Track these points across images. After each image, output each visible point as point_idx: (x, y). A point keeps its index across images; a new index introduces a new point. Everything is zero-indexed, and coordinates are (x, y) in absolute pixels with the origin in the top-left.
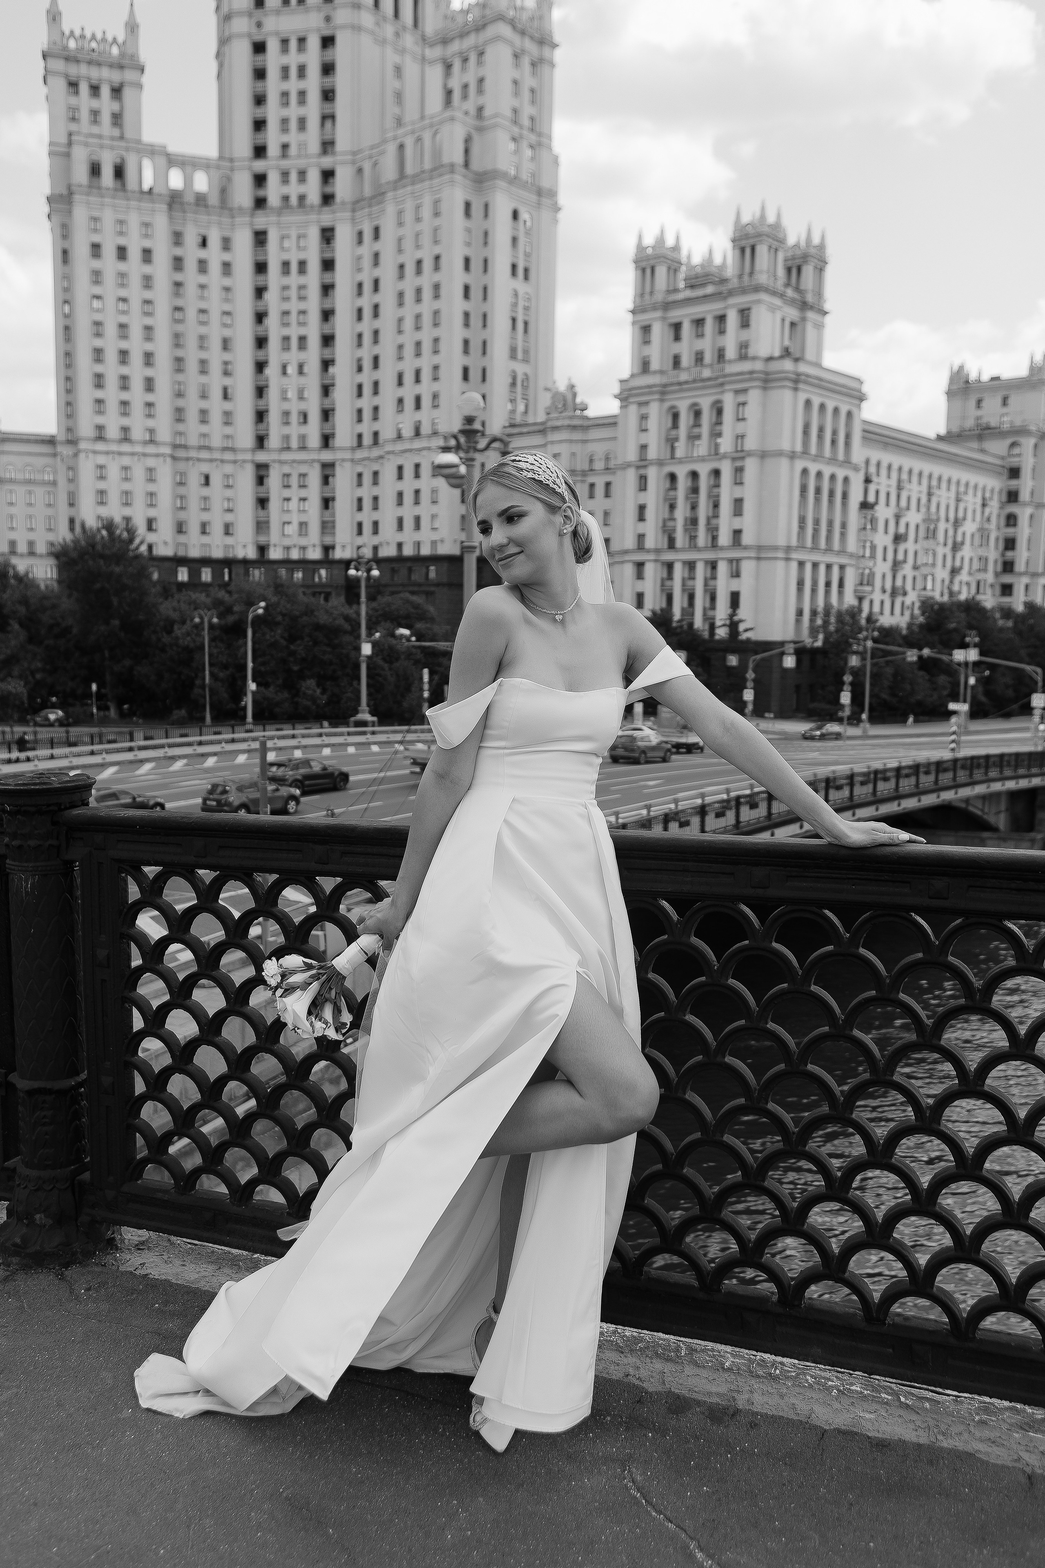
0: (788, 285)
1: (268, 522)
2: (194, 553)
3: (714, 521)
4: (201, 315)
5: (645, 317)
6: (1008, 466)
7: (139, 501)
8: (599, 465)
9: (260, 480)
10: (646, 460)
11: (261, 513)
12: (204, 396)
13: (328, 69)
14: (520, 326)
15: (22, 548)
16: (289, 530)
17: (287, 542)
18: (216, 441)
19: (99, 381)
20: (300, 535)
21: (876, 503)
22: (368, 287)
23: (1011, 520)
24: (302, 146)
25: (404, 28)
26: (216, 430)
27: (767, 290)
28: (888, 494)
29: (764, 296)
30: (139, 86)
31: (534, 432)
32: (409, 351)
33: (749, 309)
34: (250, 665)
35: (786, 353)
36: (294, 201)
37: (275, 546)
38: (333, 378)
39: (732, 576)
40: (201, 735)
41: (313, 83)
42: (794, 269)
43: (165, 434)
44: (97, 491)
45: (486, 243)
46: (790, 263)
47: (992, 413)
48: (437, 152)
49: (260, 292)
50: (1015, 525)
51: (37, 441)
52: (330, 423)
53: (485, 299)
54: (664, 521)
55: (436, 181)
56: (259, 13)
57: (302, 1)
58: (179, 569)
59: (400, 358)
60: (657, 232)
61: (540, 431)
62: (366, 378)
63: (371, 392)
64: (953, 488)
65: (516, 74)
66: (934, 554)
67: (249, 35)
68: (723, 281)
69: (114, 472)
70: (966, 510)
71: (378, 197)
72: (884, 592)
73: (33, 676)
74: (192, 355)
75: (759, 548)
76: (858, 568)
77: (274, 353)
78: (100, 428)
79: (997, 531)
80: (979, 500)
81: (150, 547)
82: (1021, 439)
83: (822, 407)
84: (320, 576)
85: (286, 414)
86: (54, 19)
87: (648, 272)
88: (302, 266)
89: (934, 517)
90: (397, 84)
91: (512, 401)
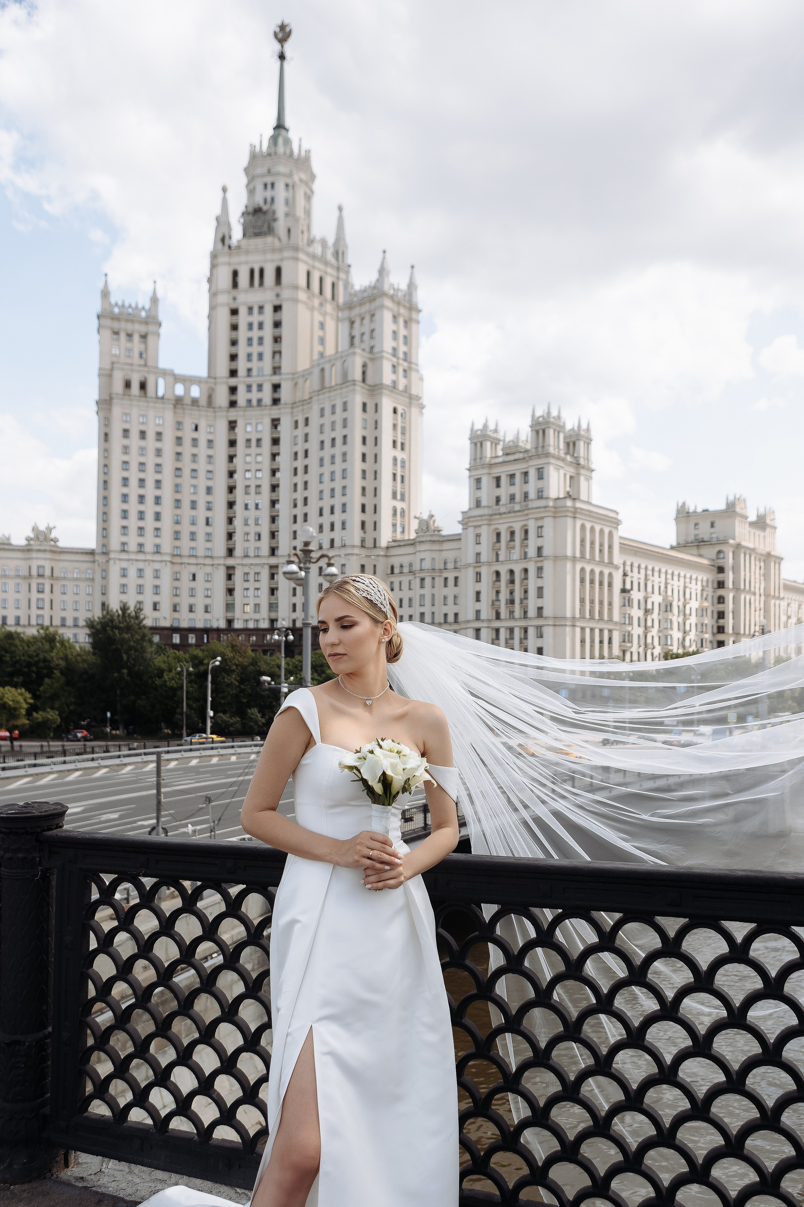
0: (567, 453)
1: (233, 604)
2: (184, 625)
3: (525, 601)
4: (208, 474)
5: (477, 473)
6: (717, 565)
7: (148, 590)
8: (450, 566)
9: (229, 577)
10: (480, 562)
11: (229, 598)
12: (193, 523)
13: (277, 324)
14: (399, 478)
15: (70, 622)
16: (248, 609)
17: (246, 617)
18: (201, 552)
19: (125, 514)
20: (255, 612)
21: (632, 589)
22: (301, 455)
23: (721, 600)
24: (260, 369)
25: (326, 300)
26: (201, 545)
27: (554, 457)
28: (639, 584)
29: (552, 461)
30: (158, 335)
31: (408, 545)
32: (327, 494)
33: (542, 468)
34: (210, 699)
35: (569, 496)
36: (254, 402)
37: (238, 619)
38: (278, 511)
39: (538, 637)
40: (168, 746)
41: (268, 332)
42: (571, 444)
43: (167, 547)
44: (121, 585)
45: (376, 428)
46: (568, 440)
47: (704, 531)
48: (345, 374)
49: (231, 458)
50: (723, 603)
51: (82, 553)
52: (275, 540)
53: (376, 462)
54: (493, 601)
55: (344, 390)
56: (234, 292)
57: (261, 283)
58: (174, 635)
59: (321, 499)
60: (484, 421)
61: (412, 544)
62: (299, 512)
63: (303, 520)
64: (682, 579)
65: (395, 328)
66: (671, 622)
67: (228, 305)
68: (526, 451)
69: (132, 573)
70: (690, 594)
71: (308, 400)
72: (640, 647)
73: (67, 708)
74: (186, 498)
75: (554, 618)
76: (621, 631)
77: (239, 496)
78: (124, 544)
79: (711, 608)
80: (698, 587)
81: (155, 620)
82: (724, 549)
83: (592, 529)
84: (267, 640)
85: (247, 534)
86: (105, 296)
87: (478, 445)
88: (259, 442)
89: (669, 598)
90: (320, 333)
91: (394, 525)
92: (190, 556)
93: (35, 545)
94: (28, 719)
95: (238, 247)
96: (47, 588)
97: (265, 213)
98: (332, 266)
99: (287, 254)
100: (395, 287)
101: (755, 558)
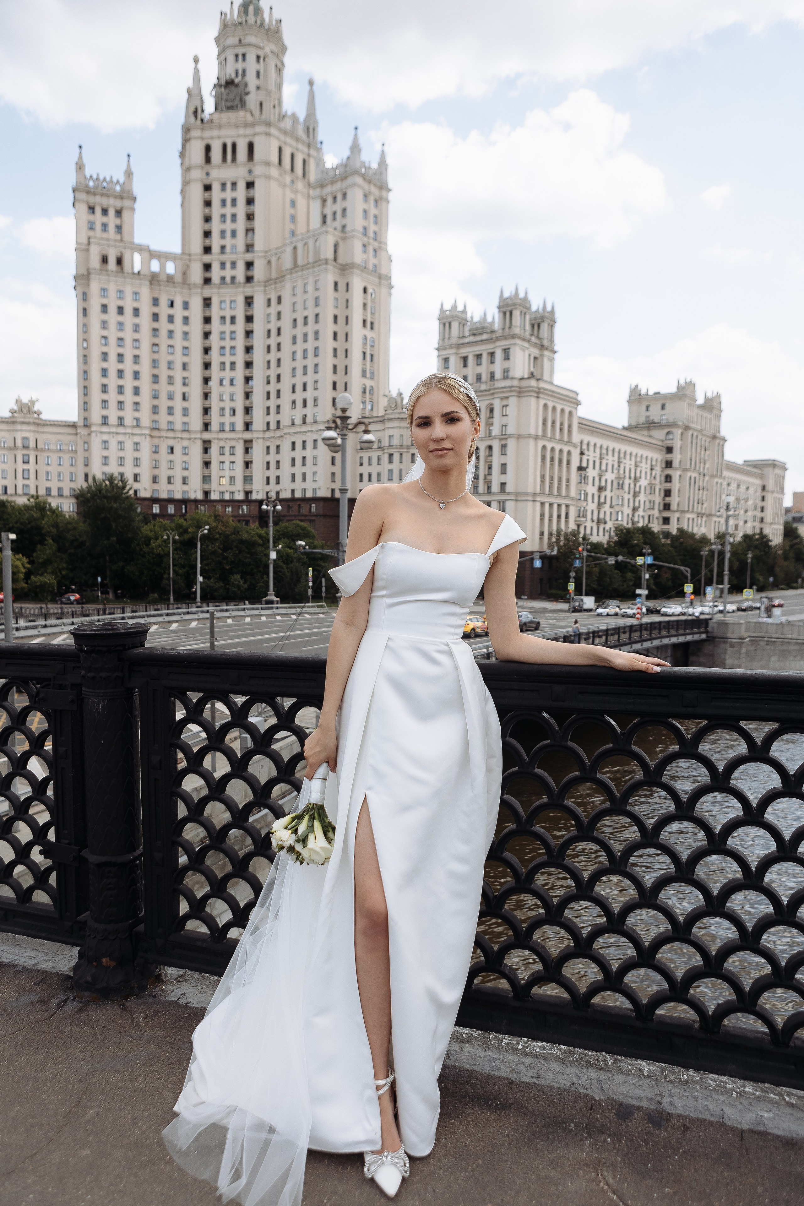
0: (532, 335)
1: (210, 476)
2: (164, 495)
3: (489, 477)
5: (445, 353)
6: (665, 446)
7: (129, 463)
9: (206, 450)
11: (206, 470)
12: (171, 398)
13: (250, 201)
14: (368, 357)
15: (54, 492)
16: (224, 481)
17: (222, 489)
18: (178, 426)
19: (105, 388)
20: (231, 484)
21: (587, 467)
22: (274, 333)
23: (668, 478)
24: (234, 247)
25: (297, 178)
26: (178, 419)
27: (519, 338)
28: (594, 462)
29: (518, 341)
30: (133, 210)
31: (378, 422)
32: (299, 371)
33: (509, 349)
34: (199, 565)
35: (532, 376)
36: (228, 280)
37: (215, 491)
38: (252, 388)
41: (241, 209)
42: (536, 325)
43: (146, 422)
44: (103, 457)
45: (347, 307)
46: (533, 322)
47: (655, 414)
48: (317, 252)
49: (206, 335)
50: (670, 481)
51: (65, 426)
52: (250, 416)
53: (347, 340)
55: (317, 269)
56: (207, 168)
57: (234, 159)
58: (154, 505)
59: (294, 376)
60: (453, 302)
61: (382, 421)
62: (273, 388)
63: (276, 396)
64: (633, 458)
65: (366, 207)
66: (623, 499)
67: (201, 180)
68: (493, 332)
69: (113, 445)
70: (641, 472)
71: (281, 278)
72: (593, 521)
73: (61, 573)
74: (163, 373)
75: (517, 494)
76: (577, 507)
77: (215, 372)
78: (105, 418)
79: (660, 485)
80: (649, 466)
81: (136, 491)
82: (673, 430)
83: (554, 408)
84: (243, 510)
85: (222, 409)
86: (80, 168)
87: (447, 325)
88: (233, 319)
89: (622, 476)
90: (292, 211)
91: (364, 403)
92: (168, 430)
93: (19, 417)
94: (27, 583)
95: (211, 121)
96: (32, 459)
97: (237, 86)
98: (303, 142)
99: (259, 129)
100: (367, 164)
101: (701, 439)
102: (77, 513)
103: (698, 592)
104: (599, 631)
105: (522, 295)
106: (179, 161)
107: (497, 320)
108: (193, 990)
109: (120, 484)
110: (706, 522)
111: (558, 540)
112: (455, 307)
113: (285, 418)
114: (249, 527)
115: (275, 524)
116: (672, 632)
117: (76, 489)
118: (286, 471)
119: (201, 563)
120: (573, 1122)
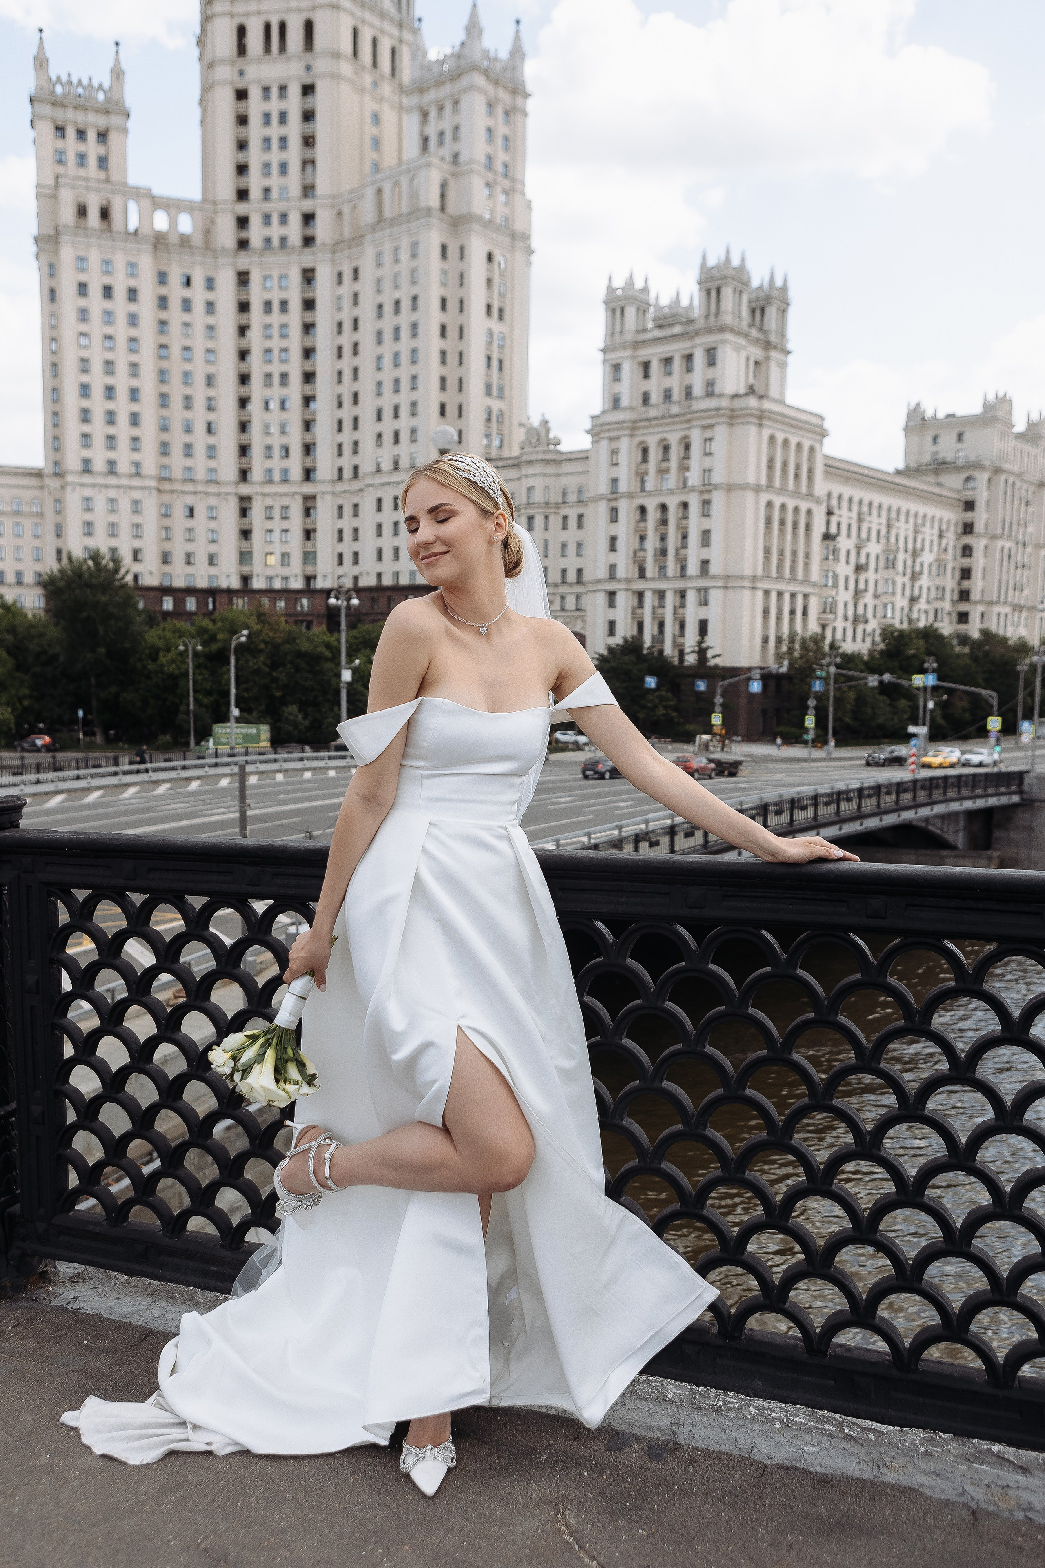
0: (752, 325)
1: (251, 553)
2: (179, 582)
3: (682, 552)
5: (615, 356)
6: (963, 499)
7: (125, 532)
8: (572, 498)
9: (244, 512)
10: (616, 493)
11: (245, 544)
12: (188, 431)
13: (308, 116)
14: (495, 364)
15: (10, 578)
16: (272, 560)
17: (270, 572)
18: (200, 474)
19: (86, 416)
20: (283, 565)
21: (838, 534)
22: (347, 326)
23: (967, 551)
24: (284, 189)
25: (382, 77)
26: (200, 464)
27: (732, 330)
28: (849, 526)
29: (729, 336)
30: (125, 131)
31: (509, 466)
32: (388, 387)
33: (715, 348)
34: (233, 691)
35: (751, 390)
36: (276, 242)
37: (258, 576)
38: (314, 413)
39: (701, 605)
40: (185, 759)
41: (294, 129)
42: (758, 310)
43: (150, 467)
44: (84, 523)
45: (461, 284)
46: (754, 305)
47: (948, 448)
48: (414, 196)
49: (242, 330)
50: (970, 555)
51: (24, 474)
52: (311, 457)
53: (461, 337)
54: (635, 552)
55: (413, 225)
56: (241, 62)
57: (283, 48)
58: (165, 598)
59: (379, 394)
60: (626, 275)
61: (514, 465)
62: (346, 414)
63: (351, 427)
64: (911, 520)
65: (490, 122)
66: (894, 583)
67: (232, 83)
68: (690, 321)
69: (100, 504)
70: (923, 541)
71: (357, 239)
72: (846, 619)
73: (21, 703)
74: (177, 391)
75: (727, 578)
76: (821, 597)
77: (256, 389)
78: (87, 462)
79: (953, 562)
80: (936, 532)
81: (136, 577)
82: (977, 474)
83: (786, 442)
84: (302, 606)
85: (269, 448)
86: (41, 65)
87: (618, 312)
88: (284, 305)
89: (893, 548)
90: (375, 131)
91: (488, 436)
92: (185, 480)
98: (392, 20)
99: (322, 0)
100: (492, 55)
101: (1021, 489)
102: (47, 611)
103: (1010, 729)
104: (848, 791)
105: (736, 262)
106: (196, 52)
107: (696, 302)
108: (91, 1293)
109: (111, 565)
110: (1027, 619)
111: (791, 649)
112: (630, 282)
113: (366, 462)
114: (311, 633)
115: (352, 626)
116: (965, 793)
117: (44, 574)
118: (368, 544)
119: (237, 688)
120: (545, 1453)
